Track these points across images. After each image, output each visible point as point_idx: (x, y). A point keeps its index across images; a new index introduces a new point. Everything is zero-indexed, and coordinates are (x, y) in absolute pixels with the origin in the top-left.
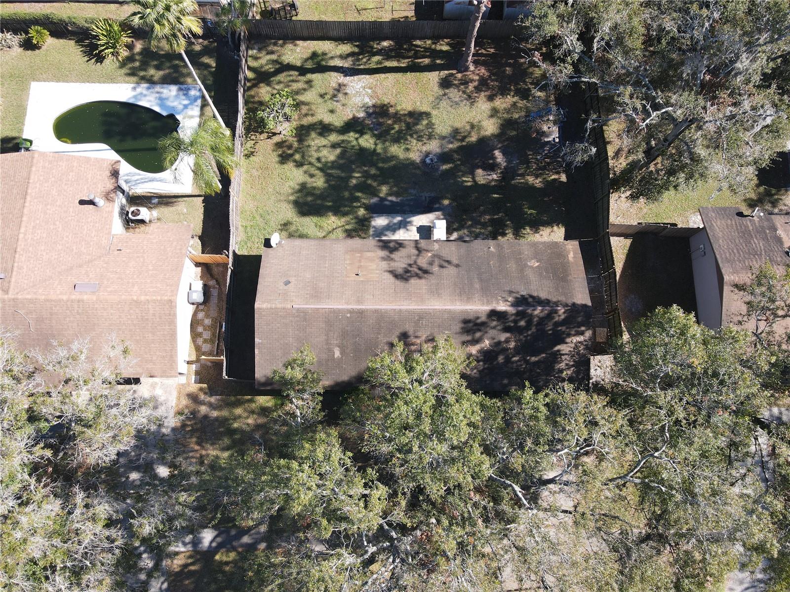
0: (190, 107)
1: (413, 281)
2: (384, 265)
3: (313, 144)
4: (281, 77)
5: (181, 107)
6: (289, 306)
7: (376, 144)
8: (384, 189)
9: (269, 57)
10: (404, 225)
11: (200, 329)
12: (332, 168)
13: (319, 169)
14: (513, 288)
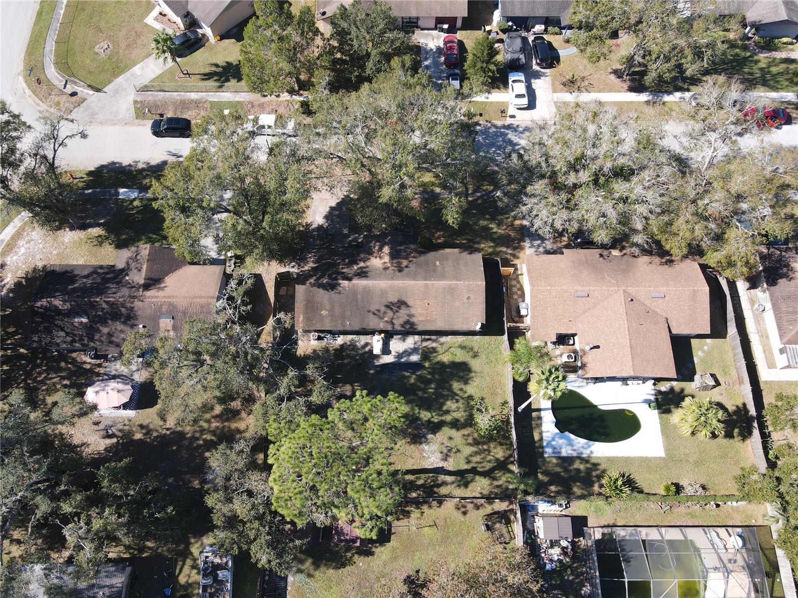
0: (550, 439)
1: (395, 300)
2: (413, 311)
3: (462, 413)
4: (488, 466)
5: (557, 439)
6: (466, 283)
7: (419, 413)
8: (412, 381)
9: (500, 483)
10: (399, 356)
11: (519, 293)
12: (448, 396)
13: (457, 395)
14: (338, 296)
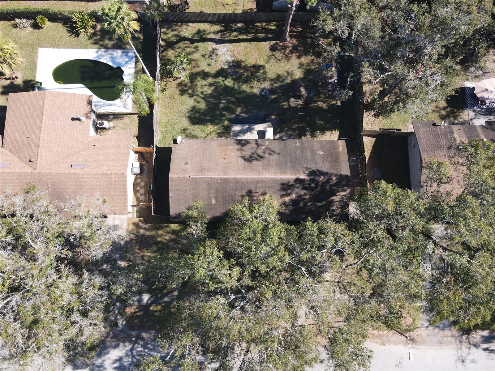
0: (129, 62)
1: (255, 162)
2: (239, 153)
3: (199, 84)
4: (181, 45)
5: (124, 62)
6: (188, 176)
7: (234, 84)
8: (239, 110)
9: (173, 33)
10: (250, 130)
11: (138, 188)
12: (210, 97)
13: (202, 98)
14: (309, 166)
